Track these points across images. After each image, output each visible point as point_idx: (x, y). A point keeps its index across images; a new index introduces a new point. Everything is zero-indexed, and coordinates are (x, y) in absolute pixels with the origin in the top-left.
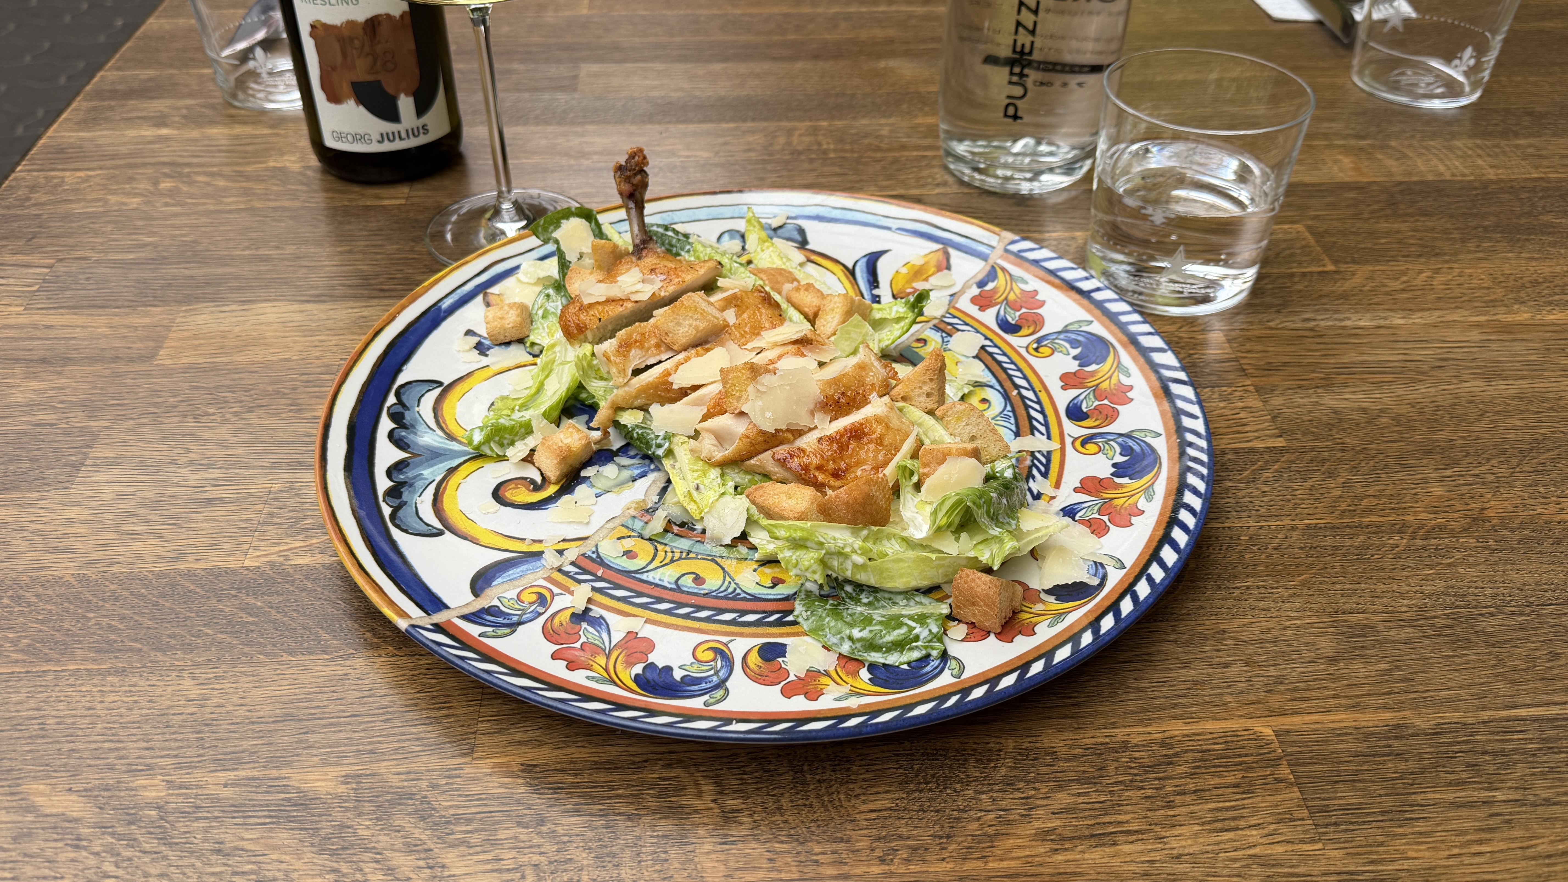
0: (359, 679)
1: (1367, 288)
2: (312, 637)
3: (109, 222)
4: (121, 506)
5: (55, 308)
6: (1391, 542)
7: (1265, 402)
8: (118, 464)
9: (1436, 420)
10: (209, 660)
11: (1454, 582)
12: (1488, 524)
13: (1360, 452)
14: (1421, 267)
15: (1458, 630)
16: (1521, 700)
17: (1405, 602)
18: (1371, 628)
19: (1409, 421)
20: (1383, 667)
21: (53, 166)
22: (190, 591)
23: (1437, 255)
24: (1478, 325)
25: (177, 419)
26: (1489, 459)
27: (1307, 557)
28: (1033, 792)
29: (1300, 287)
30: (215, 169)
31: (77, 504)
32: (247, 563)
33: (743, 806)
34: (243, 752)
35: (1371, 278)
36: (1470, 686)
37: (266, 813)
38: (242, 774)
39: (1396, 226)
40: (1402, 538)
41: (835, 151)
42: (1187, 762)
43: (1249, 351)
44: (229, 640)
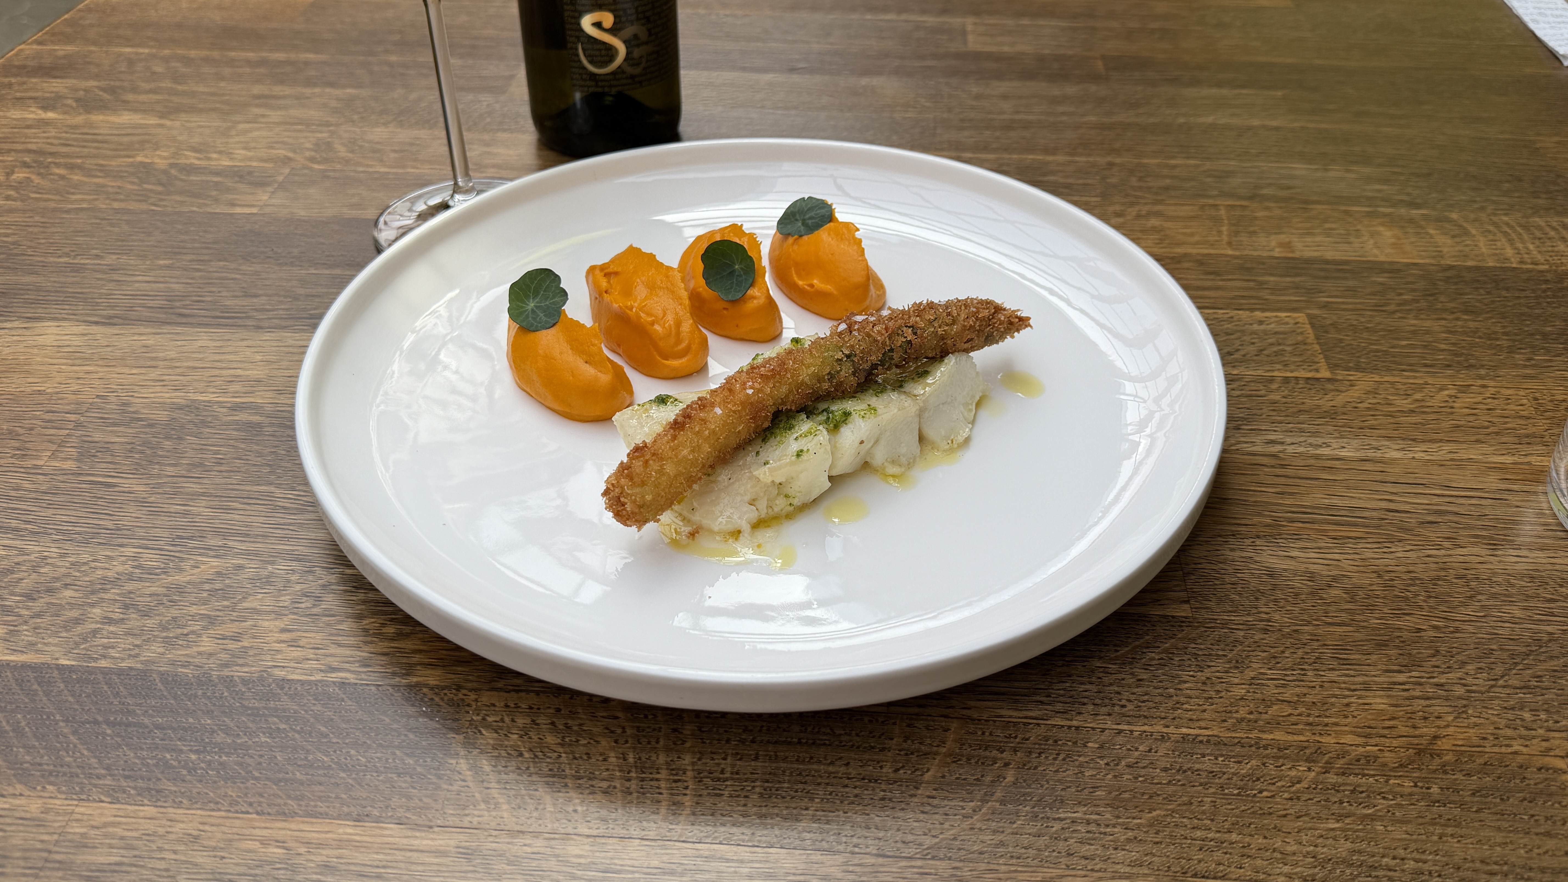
1: (1366, 405)
9: (1407, 599)
12: (1437, 761)
14: (1445, 381)
19: (1369, 597)
23: (1470, 367)
24: (1501, 468)
29: (1274, 397)
35: (1375, 392)
39: (1428, 323)
40: (1309, 769)
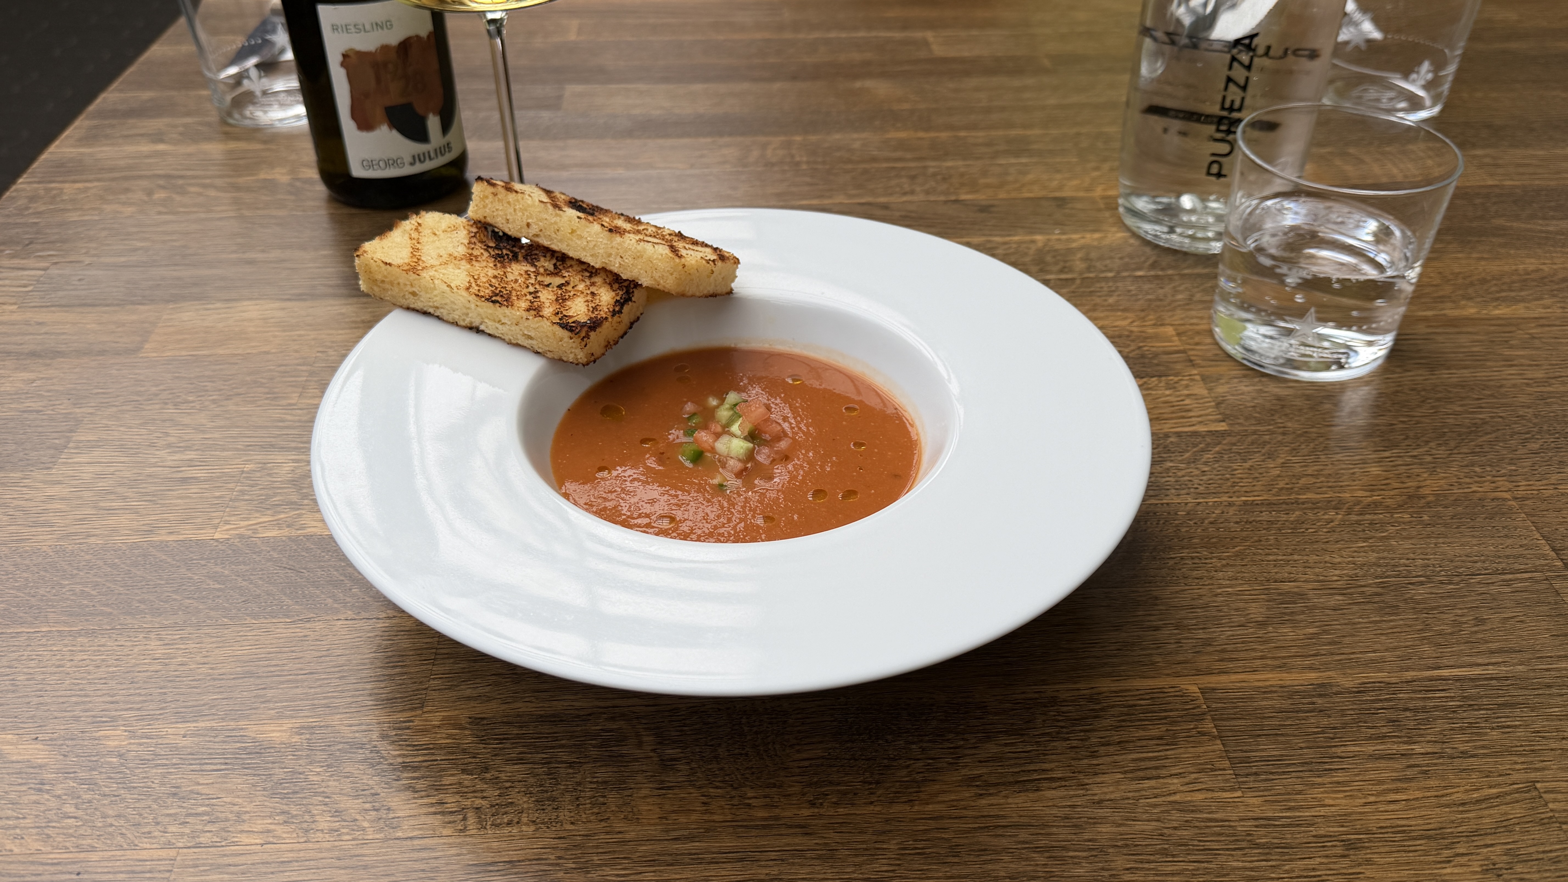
0: (317, 640)
2: (275, 602)
3: (104, 229)
4: (100, 484)
5: (48, 306)
6: (1326, 517)
7: (1210, 390)
8: (99, 447)
10: (176, 623)
11: (1385, 554)
13: (1301, 435)
15: (1387, 598)
16: (1445, 662)
17: (1337, 572)
18: (1302, 595)
20: (1311, 631)
21: (53, 179)
22: (161, 561)
25: (157, 406)
26: (1427, 442)
27: (1242, 530)
28: (962, 743)
30: (208, 181)
31: (59, 483)
32: (217, 536)
33: (682, 755)
34: (204, 705)
36: (1395, 648)
37: (222, 761)
38: (201, 724)
41: (808, 163)
42: (1113, 716)
43: (1197, 344)
44: (196, 604)
